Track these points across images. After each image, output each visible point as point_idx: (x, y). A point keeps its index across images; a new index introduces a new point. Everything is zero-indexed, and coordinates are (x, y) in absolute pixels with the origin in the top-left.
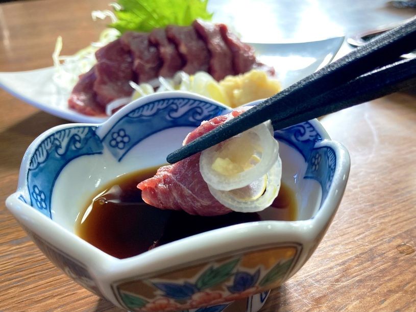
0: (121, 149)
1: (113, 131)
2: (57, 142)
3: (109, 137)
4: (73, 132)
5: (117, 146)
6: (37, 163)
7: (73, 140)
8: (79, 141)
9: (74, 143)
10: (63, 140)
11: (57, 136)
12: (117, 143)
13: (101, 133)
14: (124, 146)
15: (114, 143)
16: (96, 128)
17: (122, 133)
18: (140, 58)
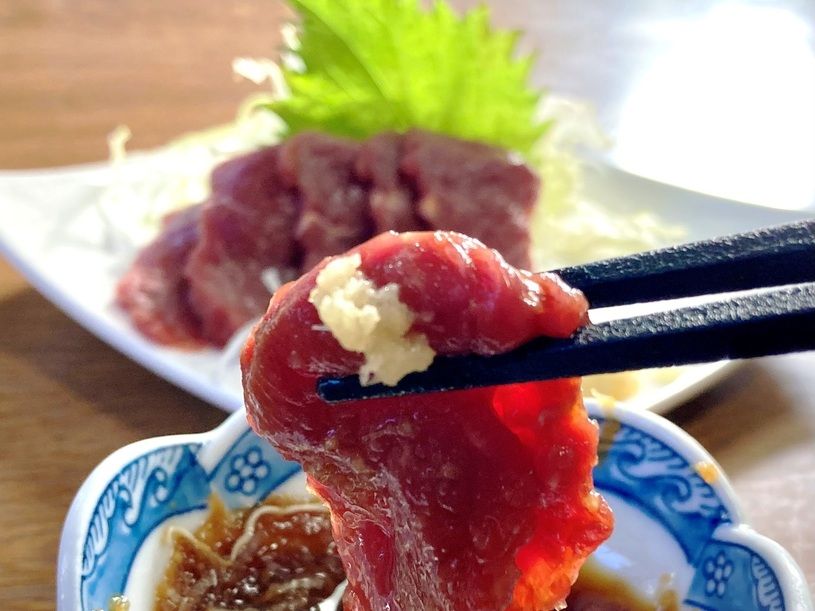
0: (247, 494)
1: (235, 453)
2: (124, 495)
3: (225, 470)
4: (154, 462)
5: (239, 488)
6: (93, 558)
7: (152, 483)
8: (164, 484)
9: (155, 492)
10: (134, 487)
11: (124, 480)
12: (242, 481)
13: (208, 460)
14: (256, 487)
15: (234, 481)
16: (199, 446)
17: (254, 458)
18: (320, 210)
